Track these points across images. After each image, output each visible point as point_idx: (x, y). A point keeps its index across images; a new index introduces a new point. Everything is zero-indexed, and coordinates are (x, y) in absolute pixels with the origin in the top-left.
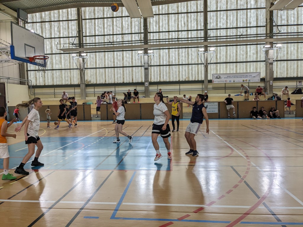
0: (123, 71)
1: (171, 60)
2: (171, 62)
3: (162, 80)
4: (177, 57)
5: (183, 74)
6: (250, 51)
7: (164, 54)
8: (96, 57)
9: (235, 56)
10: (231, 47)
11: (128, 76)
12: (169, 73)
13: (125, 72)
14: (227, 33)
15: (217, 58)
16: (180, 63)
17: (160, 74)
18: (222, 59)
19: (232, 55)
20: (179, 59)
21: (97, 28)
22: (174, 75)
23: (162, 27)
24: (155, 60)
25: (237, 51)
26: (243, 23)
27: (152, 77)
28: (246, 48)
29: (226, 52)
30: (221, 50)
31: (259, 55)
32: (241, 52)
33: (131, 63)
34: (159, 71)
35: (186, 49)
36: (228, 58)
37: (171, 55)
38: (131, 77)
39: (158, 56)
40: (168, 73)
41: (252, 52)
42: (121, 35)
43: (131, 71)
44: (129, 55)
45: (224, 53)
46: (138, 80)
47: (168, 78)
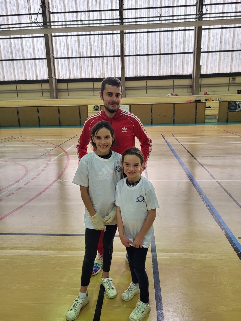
0: (24, 65)
1: (81, 51)
2: (81, 54)
3: (72, 77)
4: (89, 47)
5: (97, 69)
6: (176, 39)
7: (73, 43)
9: (158, 46)
10: (154, 33)
11: (30, 71)
12: (81, 67)
13: (26, 66)
15: (136, 49)
16: (93, 55)
17: (69, 69)
18: (142, 50)
19: (154, 44)
20: (91, 49)
22: (86, 70)
23: (68, 5)
24: (62, 51)
25: (160, 40)
27: (60, 72)
28: (172, 35)
29: (148, 41)
30: (142, 38)
31: (186, 44)
32: (166, 41)
33: (32, 54)
34: (68, 65)
35: (100, 36)
36: (150, 49)
37: (81, 44)
38: (34, 72)
39: (66, 46)
40: (79, 68)
41: (178, 40)
42: (17, 16)
43: (34, 65)
44: (29, 43)
45: (144, 42)
46: (43, 77)
47: (79, 75)
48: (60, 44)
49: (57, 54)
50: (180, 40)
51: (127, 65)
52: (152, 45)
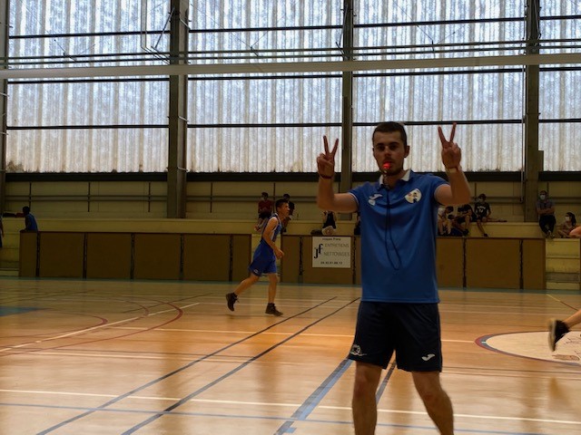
0: (115, 139)
1: (251, 110)
2: (251, 117)
3: (225, 169)
4: (269, 104)
5: (287, 152)
6: (481, 90)
7: (234, 94)
8: (41, 96)
9: (436, 104)
10: (425, 77)
11: (127, 153)
12: (246, 148)
13: (120, 142)
14: (413, 37)
15: (382, 109)
16: (278, 122)
17: (220, 151)
18: (397, 111)
19: (426, 100)
20: (274, 107)
21: (48, 15)
22: (259, 155)
23: (229, 16)
24: (207, 110)
25: (441, 90)
26: (460, 8)
27: (197, 157)
28: (471, 82)
29: (411, 92)
30: (397, 86)
31: (506, 101)
32: (455, 93)
33: (137, 115)
34: (218, 141)
35: (296, 80)
36: (416, 110)
37: (252, 96)
38: (137, 155)
39: (216, 99)
40: (242, 149)
41: (486, 92)
42: (113, 37)
43: (137, 139)
44: (134, 91)
45: (403, 94)
46: (155, 166)
47: (242, 164)
48: (203, 96)
49: (194, 117)
50: (491, 91)
51: (359, 145)
52: (422, 102)
